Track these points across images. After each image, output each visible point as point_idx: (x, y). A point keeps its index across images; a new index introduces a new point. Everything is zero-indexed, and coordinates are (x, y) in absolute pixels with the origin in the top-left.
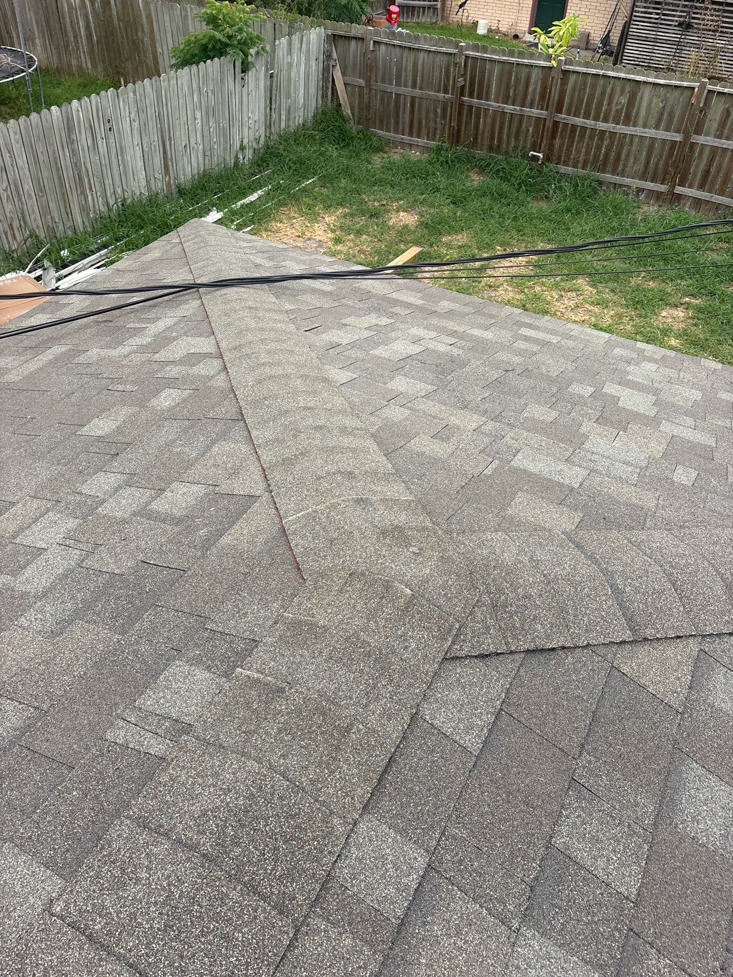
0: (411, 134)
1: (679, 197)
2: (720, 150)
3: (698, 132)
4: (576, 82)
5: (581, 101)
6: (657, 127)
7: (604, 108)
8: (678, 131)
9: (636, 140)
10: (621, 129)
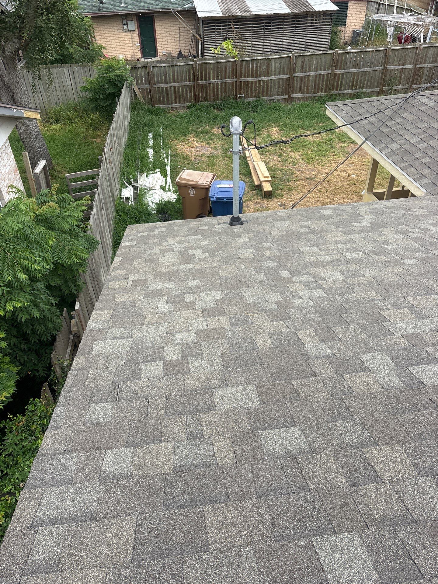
0: (176, 103)
1: (293, 98)
2: (303, 77)
3: (294, 72)
4: (246, 65)
5: (249, 71)
6: (279, 75)
7: (259, 71)
8: (287, 74)
9: (273, 81)
10: (267, 78)
